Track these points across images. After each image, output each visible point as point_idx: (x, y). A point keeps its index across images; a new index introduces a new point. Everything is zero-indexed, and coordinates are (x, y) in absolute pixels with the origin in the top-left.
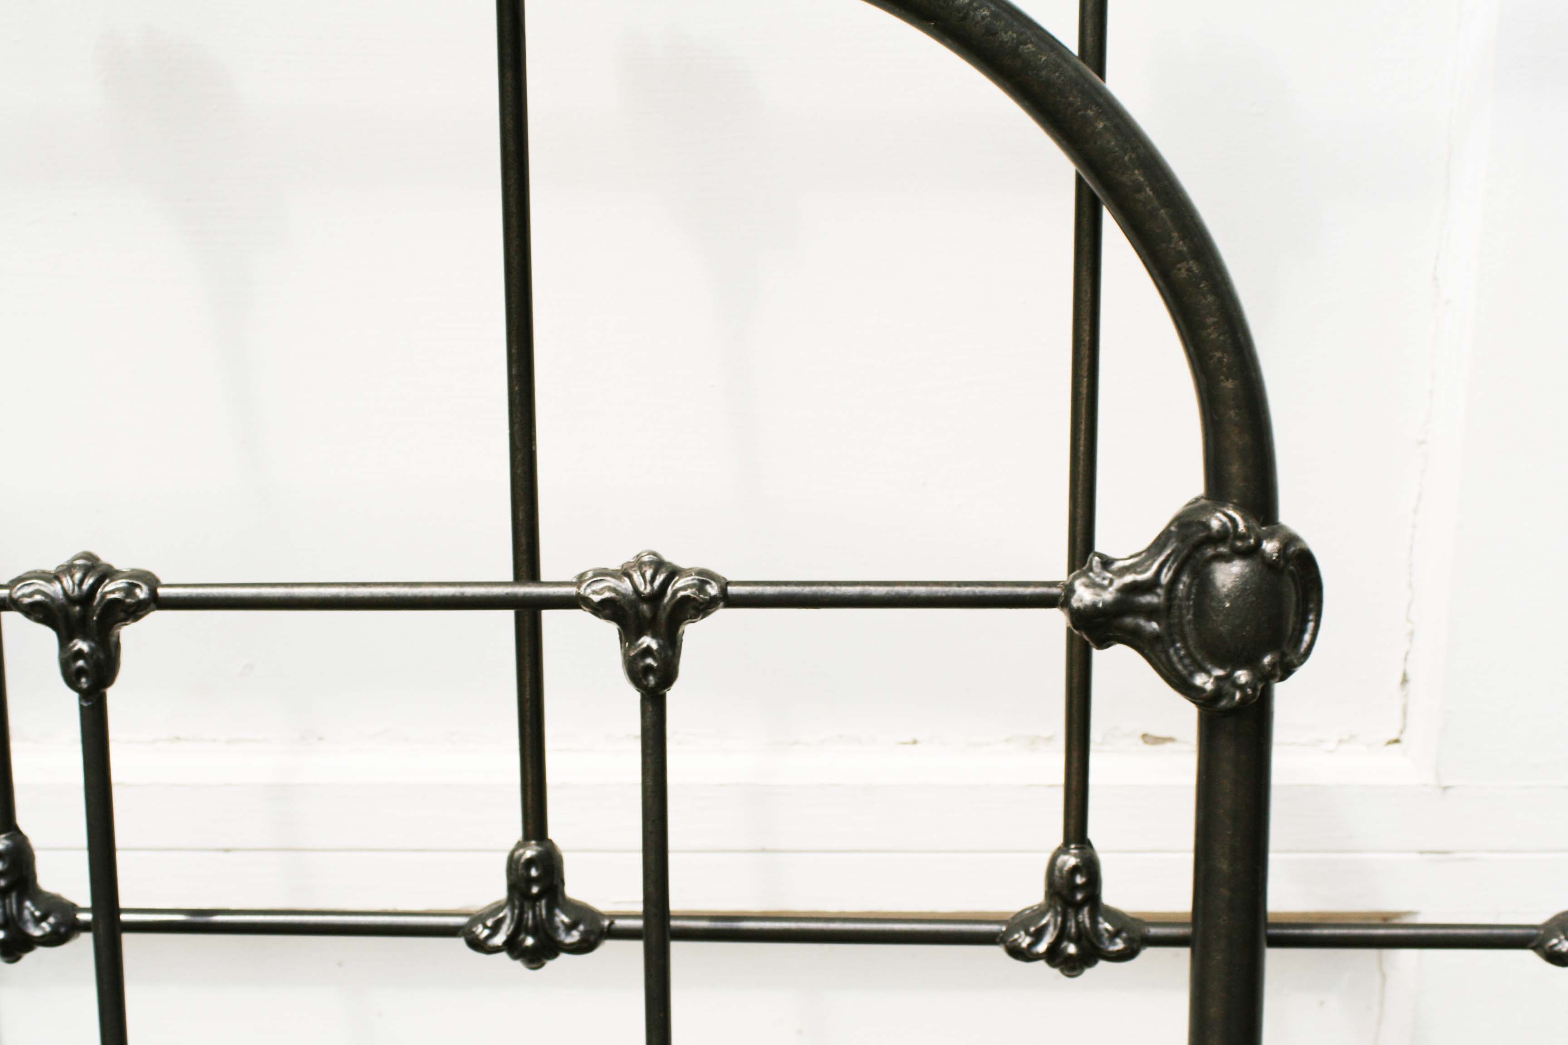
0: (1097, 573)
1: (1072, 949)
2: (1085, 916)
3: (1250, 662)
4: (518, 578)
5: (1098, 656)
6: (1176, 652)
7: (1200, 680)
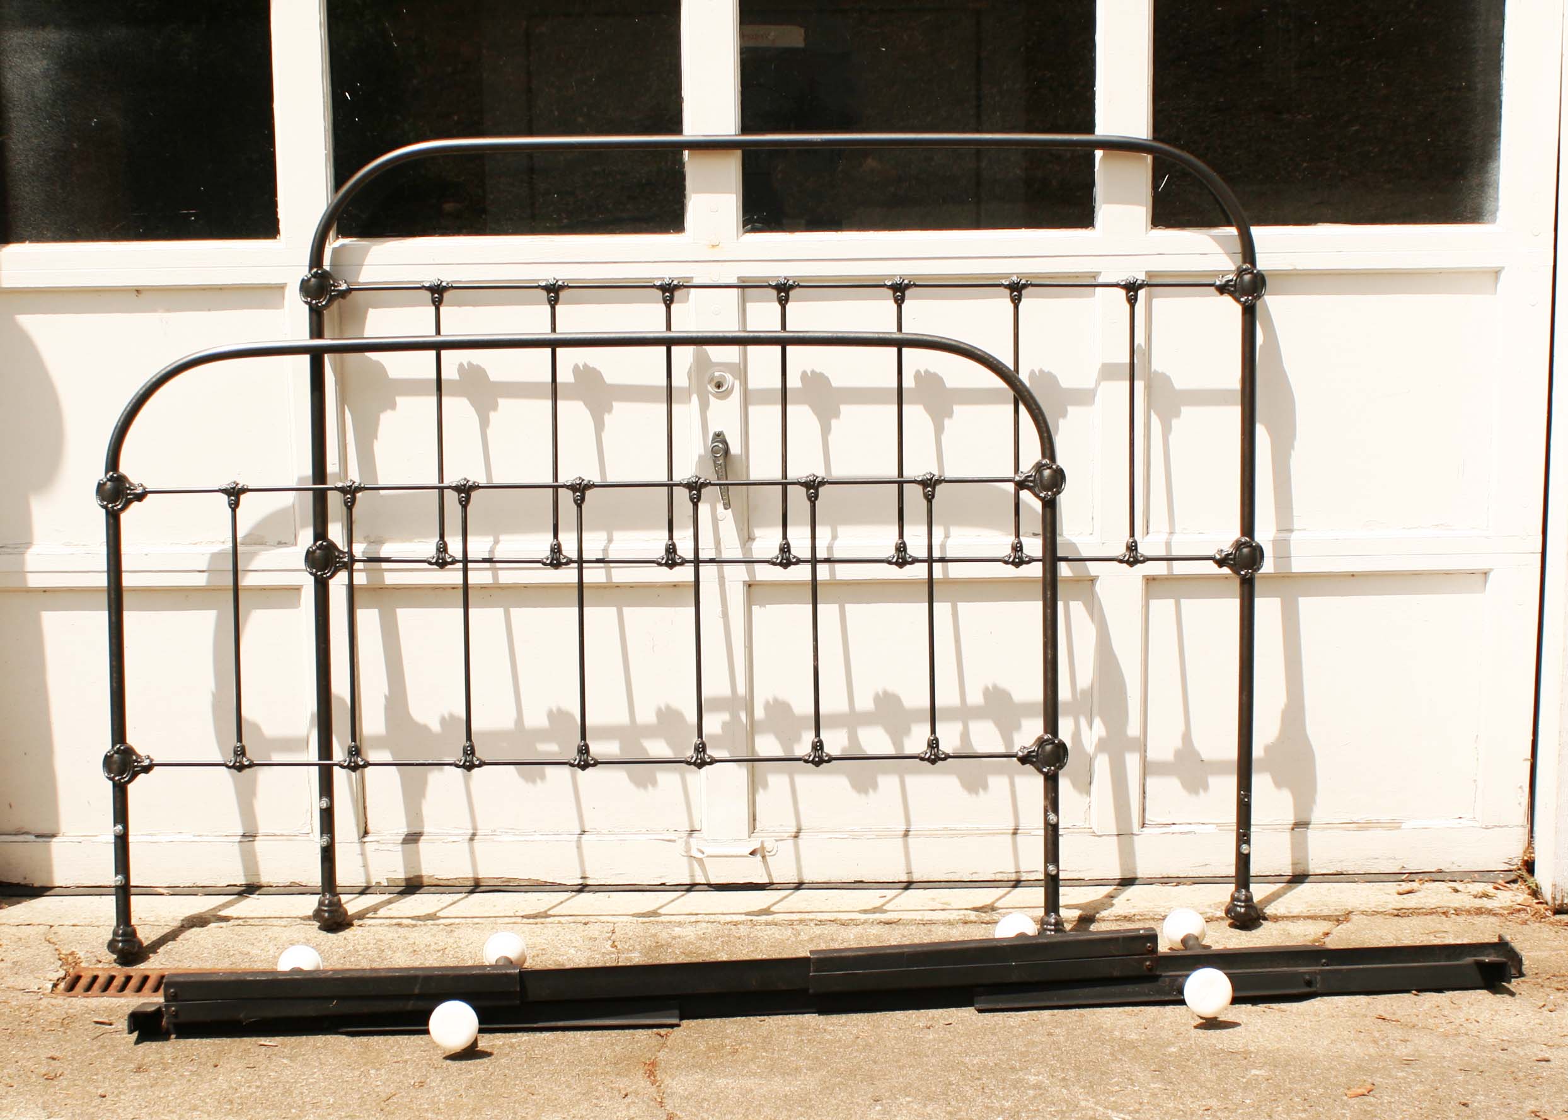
0: (1020, 474)
1: (1017, 560)
2: (1020, 553)
3: (1051, 490)
4: (899, 477)
5: (1021, 492)
6: (1036, 490)
7: (1041, 495)
